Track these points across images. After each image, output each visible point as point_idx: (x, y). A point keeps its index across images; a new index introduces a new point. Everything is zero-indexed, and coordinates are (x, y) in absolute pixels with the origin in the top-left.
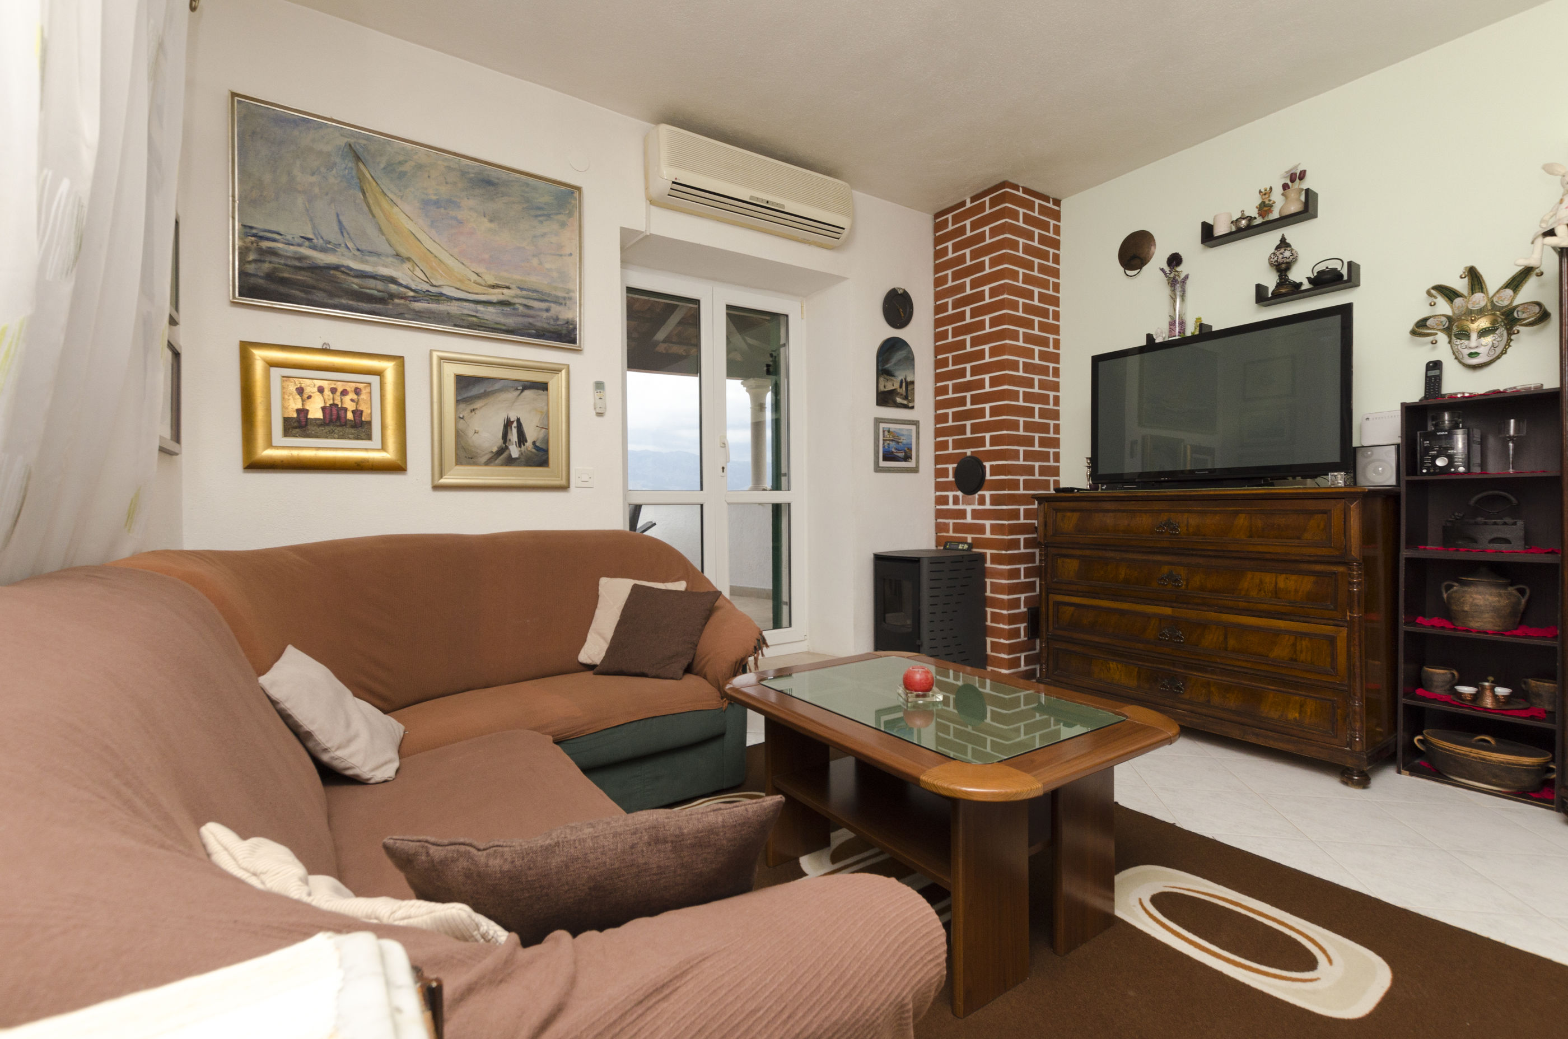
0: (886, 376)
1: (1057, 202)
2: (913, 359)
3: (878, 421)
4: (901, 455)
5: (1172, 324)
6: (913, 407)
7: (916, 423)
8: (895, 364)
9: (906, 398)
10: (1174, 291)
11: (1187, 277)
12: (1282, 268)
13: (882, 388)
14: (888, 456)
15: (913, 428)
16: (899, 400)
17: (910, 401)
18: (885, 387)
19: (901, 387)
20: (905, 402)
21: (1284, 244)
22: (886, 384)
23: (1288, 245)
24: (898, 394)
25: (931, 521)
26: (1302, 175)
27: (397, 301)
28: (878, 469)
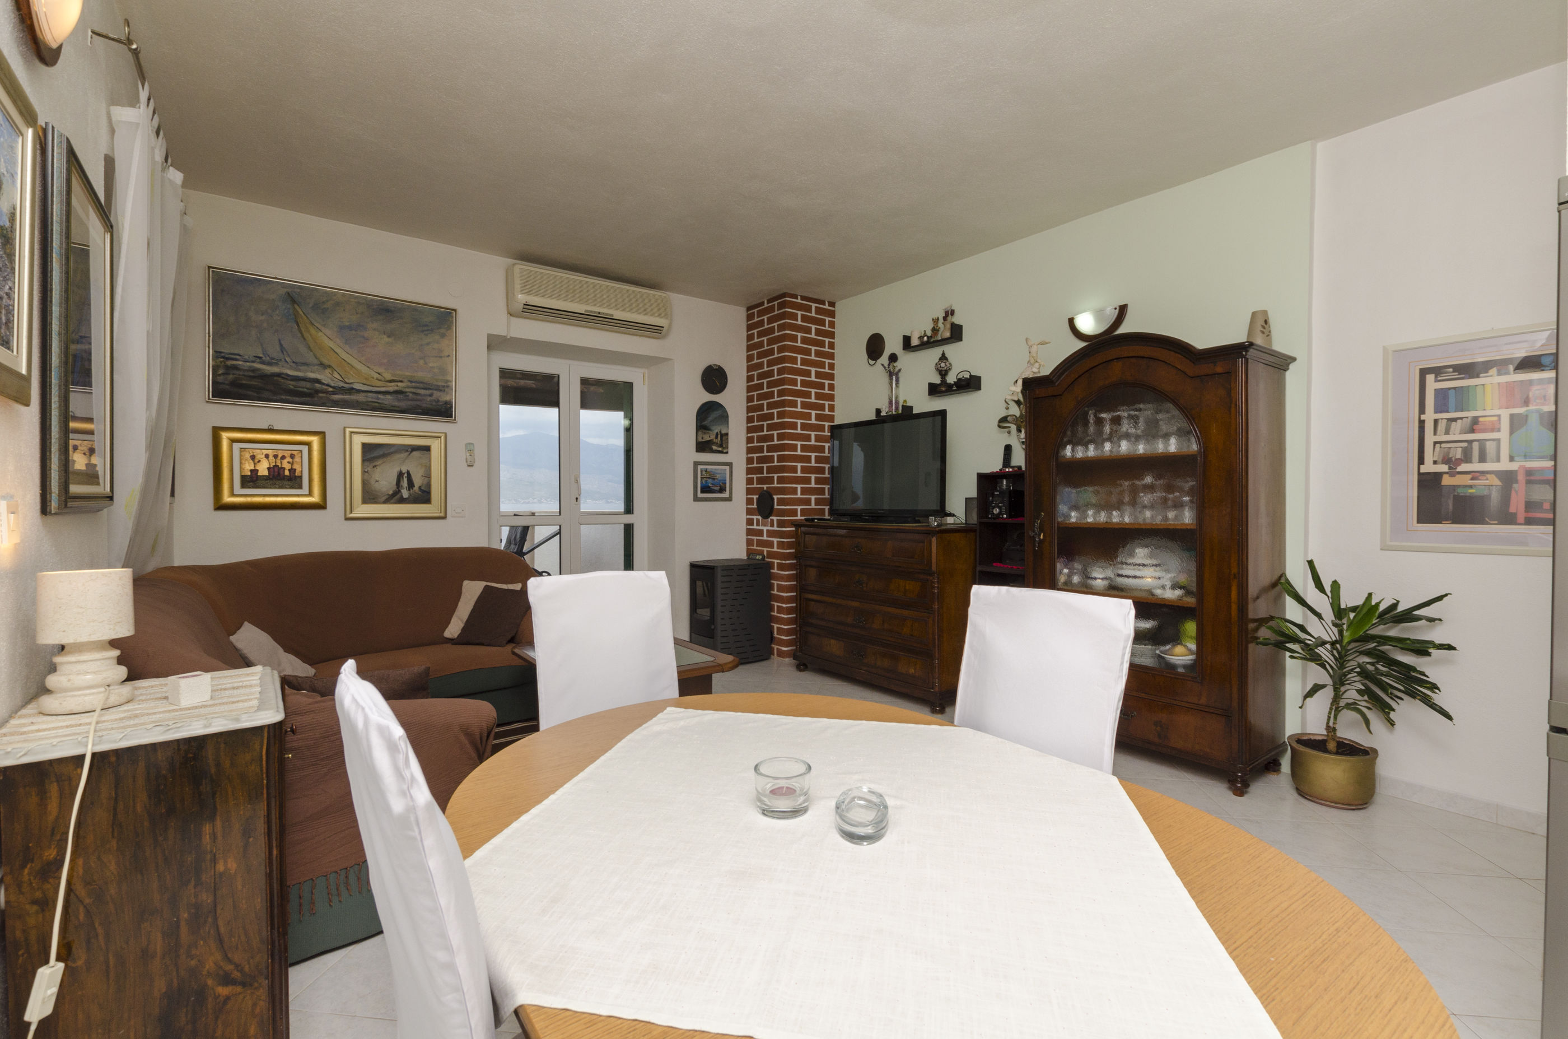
0: (704, 431)
1: (832, 304)
2: (727, 417)
3: (696, 464)
4: (717, 488)
5: (891, 403)
6: (727, 453)
7: (730, 465)
8: (711, 421)
9: (721, 446)
10: (891, 379)
11: (900, 370)
12: (943, 373)
13: (700, 440)
14: (705, 489)
15: (727, 468)
16: (714, 448)
17: (724, 448)
18: (702, 438)
19: (716, 437)
20: (720, 449)
21: (943, 358)
22: (704, 436)
23: (946, 359)
24: (713, 443)
25: (743, 537)
26: (953, 313)
27: (320, 395)
28: (696, 499)
